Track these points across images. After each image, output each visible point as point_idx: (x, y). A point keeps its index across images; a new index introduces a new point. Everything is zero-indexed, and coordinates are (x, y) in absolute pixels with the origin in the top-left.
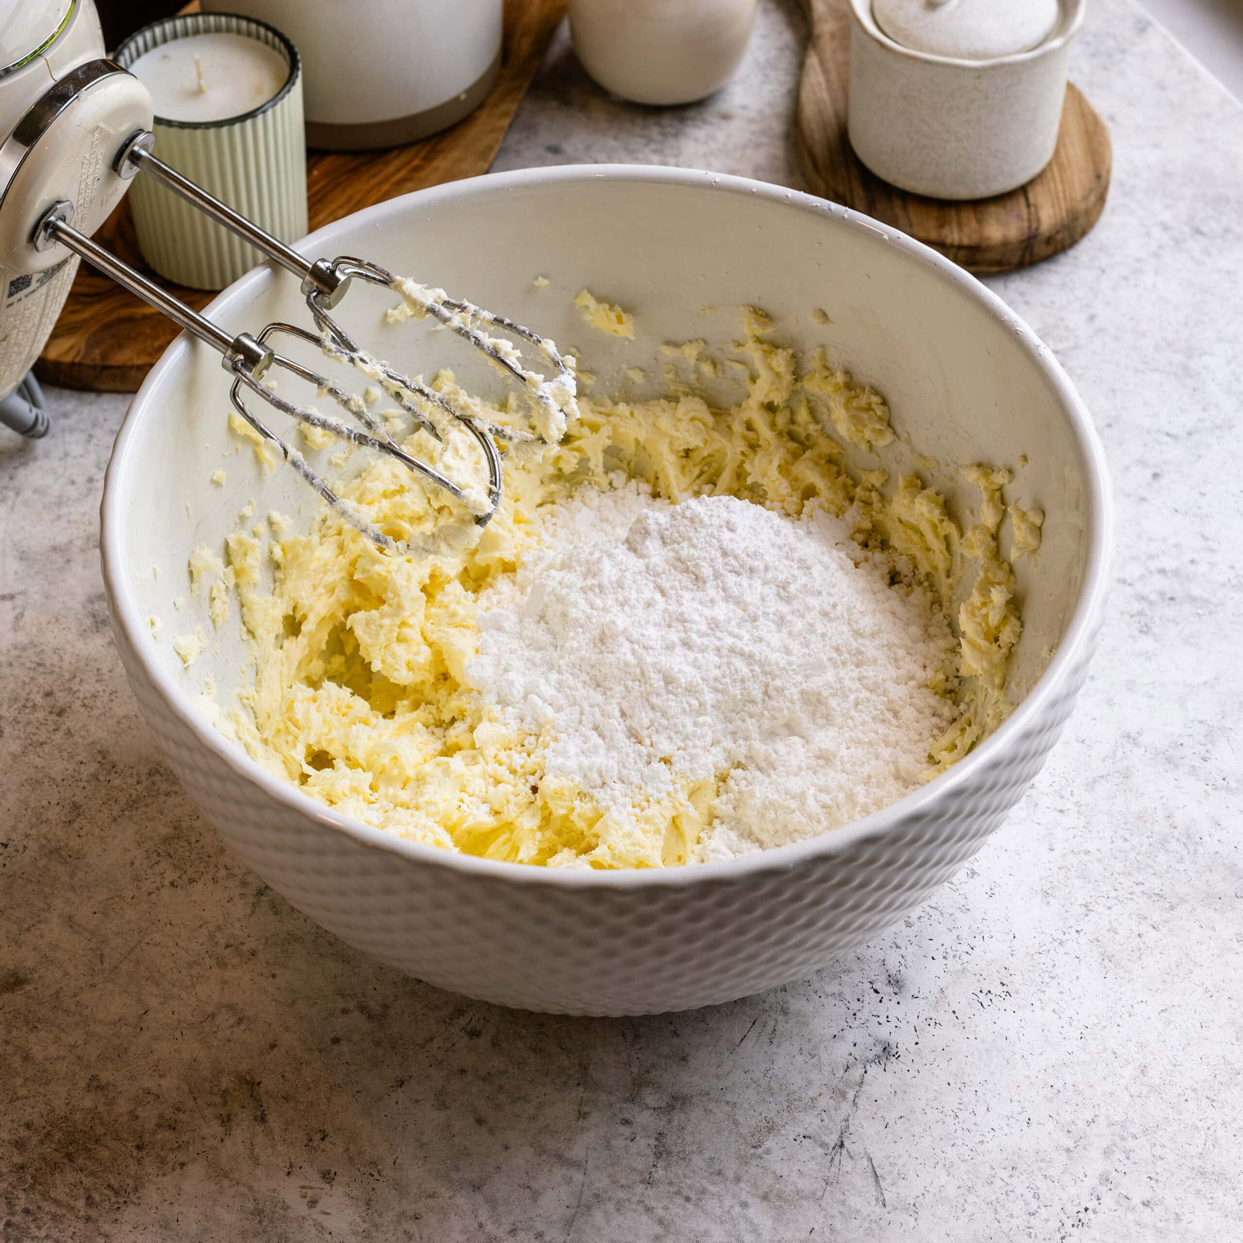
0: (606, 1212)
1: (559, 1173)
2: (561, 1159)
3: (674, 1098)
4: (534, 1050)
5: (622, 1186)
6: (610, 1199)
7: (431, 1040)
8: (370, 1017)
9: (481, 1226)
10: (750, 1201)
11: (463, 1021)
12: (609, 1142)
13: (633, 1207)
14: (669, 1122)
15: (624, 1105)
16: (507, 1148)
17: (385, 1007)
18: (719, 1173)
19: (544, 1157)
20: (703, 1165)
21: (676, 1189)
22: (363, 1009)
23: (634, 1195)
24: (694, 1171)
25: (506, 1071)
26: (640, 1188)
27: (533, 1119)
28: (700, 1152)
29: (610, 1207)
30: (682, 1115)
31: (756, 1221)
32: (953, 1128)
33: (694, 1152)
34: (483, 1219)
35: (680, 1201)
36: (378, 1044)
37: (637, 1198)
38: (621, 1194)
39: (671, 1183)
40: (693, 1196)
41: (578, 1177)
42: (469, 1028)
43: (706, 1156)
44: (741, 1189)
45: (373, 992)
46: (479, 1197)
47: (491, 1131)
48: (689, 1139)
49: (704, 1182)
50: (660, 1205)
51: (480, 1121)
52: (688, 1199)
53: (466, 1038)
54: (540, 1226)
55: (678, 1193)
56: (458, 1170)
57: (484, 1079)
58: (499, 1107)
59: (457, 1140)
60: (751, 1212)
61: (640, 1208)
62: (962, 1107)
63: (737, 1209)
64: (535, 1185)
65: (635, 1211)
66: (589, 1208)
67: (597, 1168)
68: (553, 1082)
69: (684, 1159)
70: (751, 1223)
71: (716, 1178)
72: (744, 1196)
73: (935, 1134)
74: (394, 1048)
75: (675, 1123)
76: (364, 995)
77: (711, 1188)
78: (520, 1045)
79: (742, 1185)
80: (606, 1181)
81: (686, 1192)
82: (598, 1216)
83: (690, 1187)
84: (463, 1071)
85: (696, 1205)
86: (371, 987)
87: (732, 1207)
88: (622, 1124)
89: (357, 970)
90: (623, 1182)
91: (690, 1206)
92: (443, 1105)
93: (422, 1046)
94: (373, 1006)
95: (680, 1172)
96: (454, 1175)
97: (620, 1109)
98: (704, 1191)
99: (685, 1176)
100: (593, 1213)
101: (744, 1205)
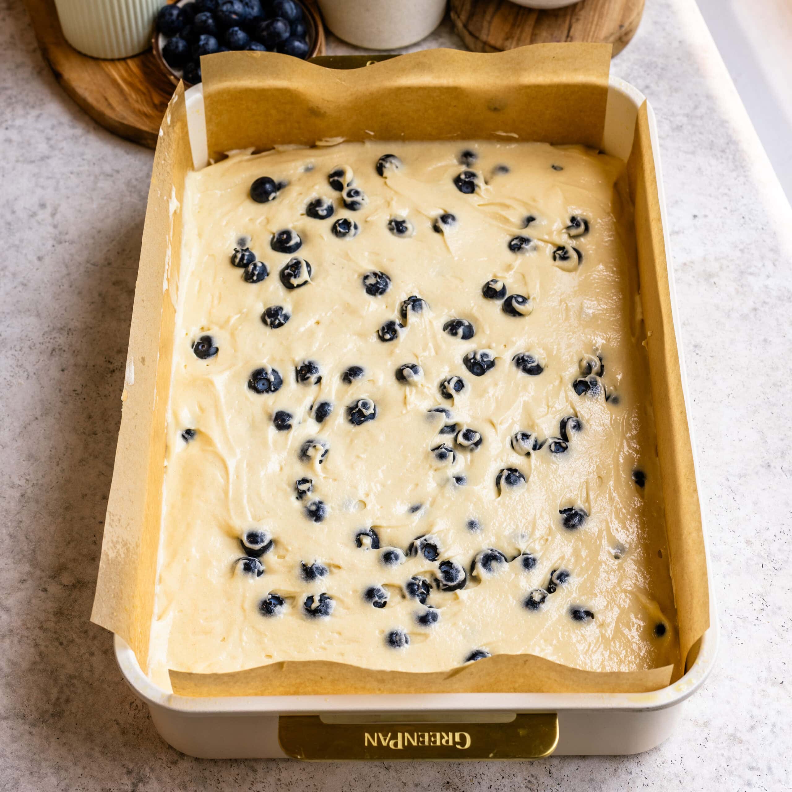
0: (12, 642)
3: (79, 582)
4: (11, 536)
5: (27, 628)
6: (18, 634)
10: (96, 653)
12: (30, 600)
13: (29, 642)
14: (70, 595)
15: (49, 580)
18: (86, 632)
20: (78, 625)
21: (56, 636)
23: (32, 635)
24: (71, 628)
28: (80, 617)
30: (78, 593)
31: (94, 665)
33: (76, 616)
35: (57, 644)
37: (33, 637)
38: (25, 633)
39: (55, 632)
40: (65, 643)
43: (82, 620)
44: (94, 644)
48: (77, 607)
49: (74, 636)
50: (44, 644)
52: (61, 644)
55: (57, 639)
60: (94, 659)
61: (32, 643)
63: (87, 655)
65: (29, 644)
68: (14, 558)
69: (69, 619)
70: (92, 666)
71: (82, 635)
72: (94, 649)
75: (72, 597)
77: (77, 640)
78: (4, 531)
79: (96, 642)
81: (62, 639)
83: (66, 637)
85: (65, 648)
87: (84, 654)
88: (43, 591)
90: (29, 625)
91: (61, 648)
95: (63, 626)
97: (45, 582)
98: (72, 641)
99: (65, 630)
100: (5, 640)
101: (92, 654)
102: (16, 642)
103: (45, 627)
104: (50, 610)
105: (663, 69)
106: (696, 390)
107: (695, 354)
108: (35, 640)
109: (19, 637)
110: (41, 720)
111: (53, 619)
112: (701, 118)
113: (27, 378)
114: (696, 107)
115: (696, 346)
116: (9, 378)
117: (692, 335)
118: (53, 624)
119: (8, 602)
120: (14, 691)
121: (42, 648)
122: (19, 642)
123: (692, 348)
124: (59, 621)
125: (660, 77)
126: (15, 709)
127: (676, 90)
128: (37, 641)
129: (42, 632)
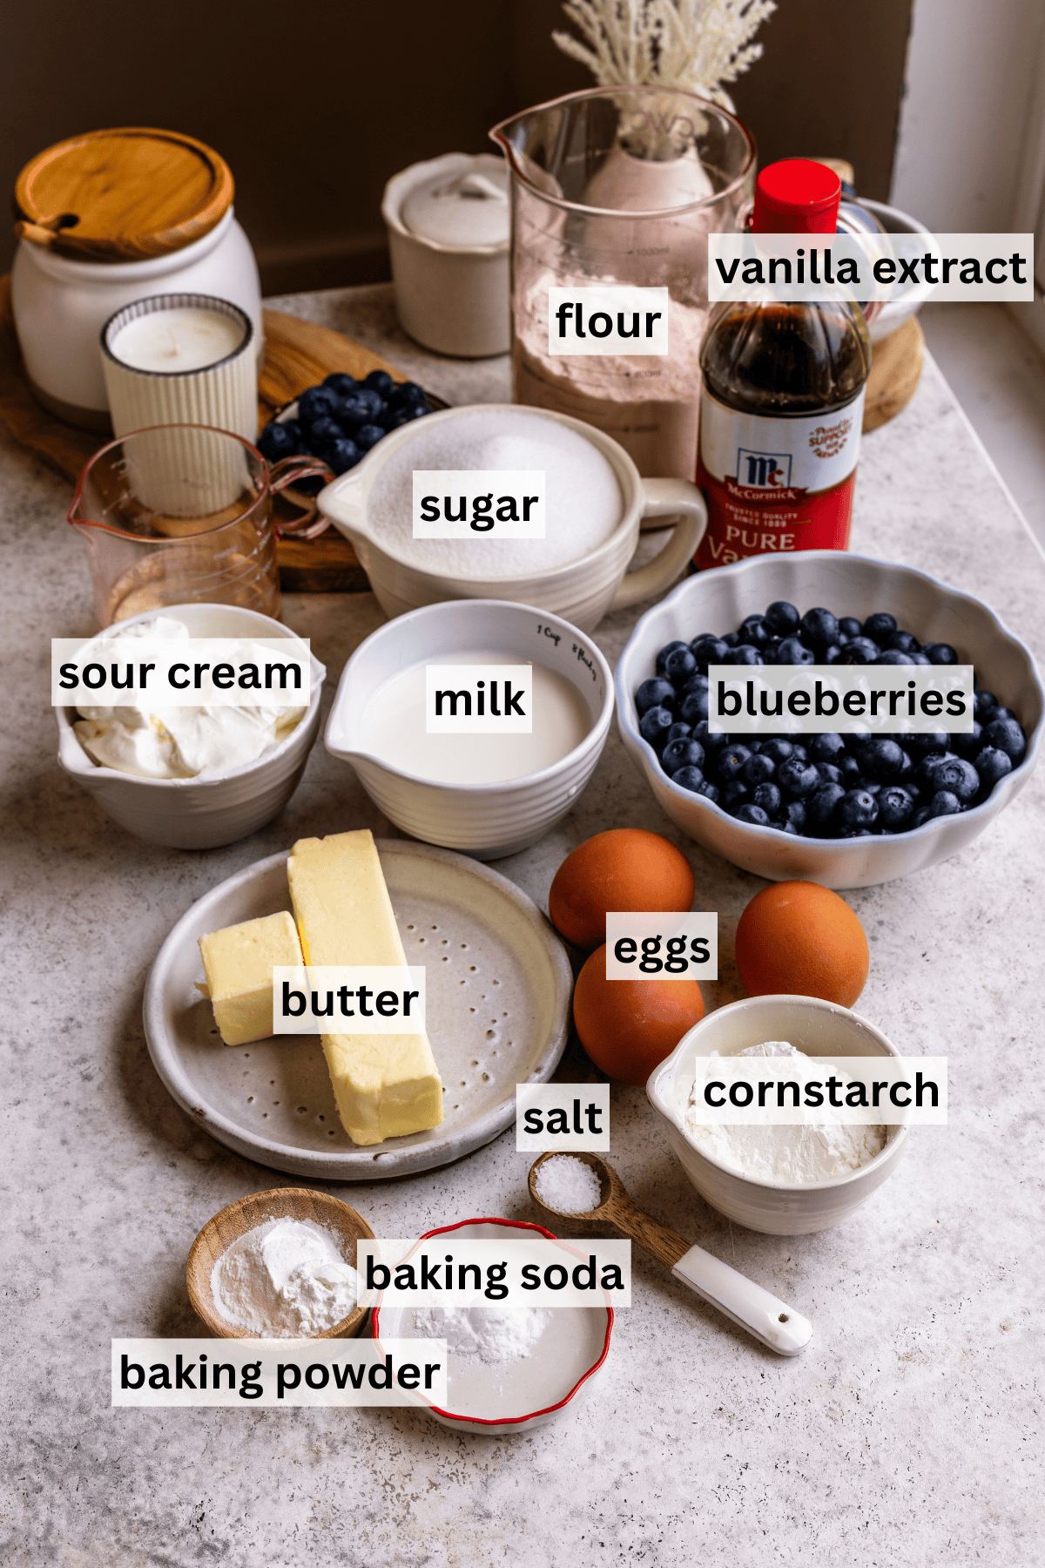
0: (130, 1228)
1: (108, 1191)
2: (113, 1182)
7: (53, 1076)
8: (16, 1050)
9: (32, 1218)
11: (83, 1067)
13: (152, 1228)
16: (76, 1165)
17: (30, 1045)
19: (101, 1178)
21: (190, 1222)
22: (13, 1043)
23: (157, 1220)
25: (99, 1110)
26: (163, 1215)
27: (104, 1148)
29: (135, 1225)
32: (424, 1221)
34: (35, 1213)
36: (13, 1071)
38: (147, 1217)
39: (188, 1217)
41: (120, 1197)
42: (84, 1074)
45: (25, 1033)
46: (40, 1196)
47: (69, 1151)
50: (173, 1231)
51: (64, 1142)
53: (80, 1079)
54: (76, 1228)
55: (190, 1225)
56: (32, 1173)
57: (80, 1112)
58: (83, 1135)
59: (41, 1152)
61: (157, 1230)
62: (437, 1207)
64: (85, 1197)
65: (152, 1231)
66: (118, 1221)
67: (137, 1194)
73: (406, 1223)
74: (23, 1076)
76: (18, 1034)
80: (140, 1205)
82: (123, 1228)
84: (67, 1103)
86: (25, 1029)
89: (20, 1015)
90: (152, 1208)
92: (42, 1125)
93: (45, 1079)
94: (22, 1043)
96: (29, 1178)
100: (120, 1226)
102: (135, 1228)
103: (173, 1210)
104: (180, 1190)
105: (966, 558)
106: (1029, 934)
107: (1025, 891)
108: (160, 1226)
109: (139, 1222)
110: (170, 1324)
111: (185, 1200)
112: (1019, 615)
113: (148, 910)
114: (1012, 603)
115: (1027, 881)
116: (123, 909)
117: (1021, 868)
118: (184, 1207)
119: (125, 1179)
120: (133, 1289)
121: (170, 1236)
122: (140, 1228)
123: (1021, 883)
124: (192, 1203)
125: (963, 567)
126: (134, 1310)
127: (985, 583)
128: (164, 1227)
129: (169, 1216)
